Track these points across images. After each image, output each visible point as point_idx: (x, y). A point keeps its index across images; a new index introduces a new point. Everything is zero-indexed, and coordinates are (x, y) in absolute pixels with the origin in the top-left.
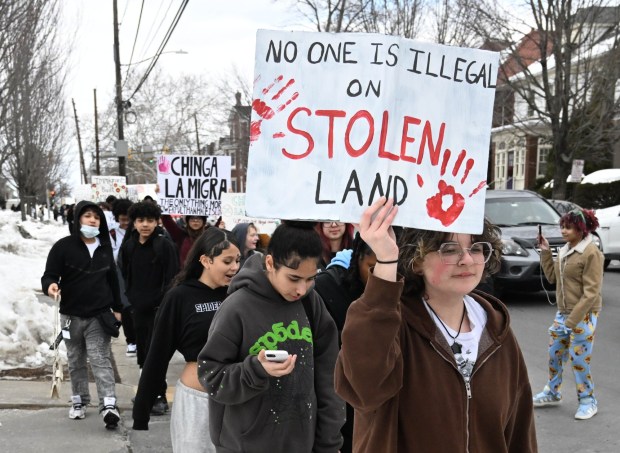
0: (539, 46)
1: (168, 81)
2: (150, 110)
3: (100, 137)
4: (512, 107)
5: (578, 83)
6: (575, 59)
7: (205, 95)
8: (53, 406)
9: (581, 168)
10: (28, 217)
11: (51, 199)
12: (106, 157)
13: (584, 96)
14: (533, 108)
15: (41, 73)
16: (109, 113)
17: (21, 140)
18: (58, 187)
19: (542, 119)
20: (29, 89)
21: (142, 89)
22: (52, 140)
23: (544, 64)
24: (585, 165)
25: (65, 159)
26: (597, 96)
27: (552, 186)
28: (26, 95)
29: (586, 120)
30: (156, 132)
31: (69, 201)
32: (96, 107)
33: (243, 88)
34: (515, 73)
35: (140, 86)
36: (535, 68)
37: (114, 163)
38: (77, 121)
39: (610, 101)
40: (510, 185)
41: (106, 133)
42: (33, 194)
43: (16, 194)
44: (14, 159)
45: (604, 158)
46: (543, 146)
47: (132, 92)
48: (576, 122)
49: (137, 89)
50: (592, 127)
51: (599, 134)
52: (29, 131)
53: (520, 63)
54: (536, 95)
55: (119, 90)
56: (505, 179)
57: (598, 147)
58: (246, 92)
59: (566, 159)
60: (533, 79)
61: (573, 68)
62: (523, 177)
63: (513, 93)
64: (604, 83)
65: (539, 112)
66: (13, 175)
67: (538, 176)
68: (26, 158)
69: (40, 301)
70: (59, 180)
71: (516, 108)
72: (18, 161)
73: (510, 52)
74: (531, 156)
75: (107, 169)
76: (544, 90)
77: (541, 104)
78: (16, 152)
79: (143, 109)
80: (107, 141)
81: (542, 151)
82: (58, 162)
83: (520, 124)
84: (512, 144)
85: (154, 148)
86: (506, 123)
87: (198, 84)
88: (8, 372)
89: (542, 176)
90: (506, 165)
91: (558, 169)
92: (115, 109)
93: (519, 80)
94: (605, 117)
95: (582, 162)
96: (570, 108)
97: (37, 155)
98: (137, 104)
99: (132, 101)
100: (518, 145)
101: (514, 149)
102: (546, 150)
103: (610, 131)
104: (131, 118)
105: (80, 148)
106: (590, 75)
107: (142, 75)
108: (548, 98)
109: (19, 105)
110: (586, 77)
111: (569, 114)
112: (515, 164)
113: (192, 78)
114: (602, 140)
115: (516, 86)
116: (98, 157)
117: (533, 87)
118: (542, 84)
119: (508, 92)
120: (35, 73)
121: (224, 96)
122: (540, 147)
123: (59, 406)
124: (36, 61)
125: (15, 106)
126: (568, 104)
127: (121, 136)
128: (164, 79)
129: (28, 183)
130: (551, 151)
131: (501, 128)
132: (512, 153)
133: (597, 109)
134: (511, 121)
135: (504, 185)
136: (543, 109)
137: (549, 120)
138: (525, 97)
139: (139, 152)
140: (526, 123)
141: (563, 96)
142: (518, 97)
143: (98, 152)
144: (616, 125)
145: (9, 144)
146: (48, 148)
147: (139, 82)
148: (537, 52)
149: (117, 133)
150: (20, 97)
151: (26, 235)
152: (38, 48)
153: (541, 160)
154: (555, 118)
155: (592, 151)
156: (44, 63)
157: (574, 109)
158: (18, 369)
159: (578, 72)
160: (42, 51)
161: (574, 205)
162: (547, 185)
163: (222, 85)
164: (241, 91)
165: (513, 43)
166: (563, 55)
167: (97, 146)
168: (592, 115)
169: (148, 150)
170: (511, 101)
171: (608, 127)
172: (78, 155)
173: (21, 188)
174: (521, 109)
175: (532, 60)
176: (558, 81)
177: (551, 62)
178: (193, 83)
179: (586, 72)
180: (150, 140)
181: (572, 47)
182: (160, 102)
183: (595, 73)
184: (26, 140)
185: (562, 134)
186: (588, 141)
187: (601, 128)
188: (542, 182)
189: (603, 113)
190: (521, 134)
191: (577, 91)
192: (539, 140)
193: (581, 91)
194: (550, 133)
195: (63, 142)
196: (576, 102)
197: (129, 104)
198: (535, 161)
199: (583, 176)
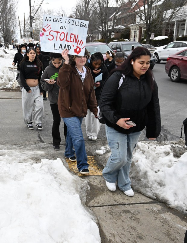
0: (143, 2)
1: (44, 11)
2: (39, 19)
3: (26, 26)
4: (136, 19)
5: (154, 12)
6: (153, 6)
7: (53, 15)
8: (13, 98)
9: (154, 35)
10: (6, 48)
11: (13, 43)
12: (27, 32)
13: (155, 16)
14: (141, 19)
15: (10, 8)
16: (28, 20)
17: (5, 27)
18: (14, 40)
19: (144, 22)
20: (7, 13)
21: (37, 13)
22: (13, 27)
23: (144, 7)
24: (155, 35)
25: (16, 32)
26: (158, 16)
27: (146, 40)
28: (6, 15)
29: (155, 22)
30: (40, 25)
31: (17, 44)
32: (24, 18)
33: (64, 13)
34: (137, 9)
35: (36, 12)
36: (142, 8)
37: (29, 34)
38: (19, 22)
39: (162, 17)
40: (134, 40)
41: (27, 25)
42: (8, 42)
43: (3, 42)
44: (3, 32)
45: (160, 33)
46: (144, 30)
47: (34, 14)
48: (153, 23)
49: (35, 13)
50: (157, 24)
51: (159, 26)
52: (7, 25)
53: (138, 7)
54: (142, 16)
55: (31, 13)
56: (133, 39)
57: (158, 30)
58: (65, 14)
59: (150, 33)
60: (141, 11)
61: (152, 8)
62: (138, 38)
63: (136, 15)
64: (161, 12)
65: (143, 20)
66: (2, 36)
67: (142, 38)
68: (6, 32)
69: (10, 70)
70: (15, 38)
71: (137, 19)
72: (4, 33)
73: (135, 3)
74: (140, 32)
75: (27, 35)
76: (144, 14)
77: (143, 18)
78: (3, 30)
79: (37, 19)
80: (27, 27)
81: (143, 31)
82: (14, 33)
83: (138, 24)
84: (135, 29)
85: (40, 29)
86: (134, 23)
87: (52, 12)
88: (1, 89)
89: (143, 38)
90: (133, 35)
91: (148, 36)
92: (30, 19)
93: (138, 11)
94: (160, 22)
95: (154, 34)
96: (151, 19)
97: (9, 31)
98: (35, 17)
99: (34, 16)
100: (137, 29)
101: (136, 30)
102: (144, 31)
103: (161, 25)
104: (34, 21)
105: (20, 29)
106: (157, 10)
107: (37, 9)
108: (145, 16)
109: (4, 17)
110: (156, 11)
111: (151, 21)
112: (136, 34)
113: (50, 10)
114: (159, 28)
115: (137, 13)
116: (25, 32)
117: (141, 13)
118: (144, 13)
119: (134, 15)
120: (8, 9)
121: (58, 15)
122: (143, 30)
123: (15, 98)
124: (8, 5)
125: (3, 18)
126: (151, 18)
127: (31, 26)
128: (43, 10)
129: (6, 39)
130: (146, 31)
131: (132, 25)
132: (135, 31)
133: (158, 19)
134: (135, 23)
135: (133, 40)
136: (144, 19)
137: (145, 22)
138: (139, 16)
139: (36, 31)
140: (139, 23)
141: (149, 16)
142: (137, 16)
143: (25, 30)
144: (163, 24)
145: (1, 28)
146: (12, 29)
147: (36, 11)
148: (143, 4)
149: (30, 25)
150: (4, 15)
151: (6, 53)
152: (9, 2)
153: (143, 33)
154: (147, 22)
155: (157, 31)
156: (11, 6)
157: (152, 19)
158: (4, 88)
159: (153, 9)
160: (10, 2)
161: (151, 46)
162: (144, 40)
163: (58, 12)
164: (63, 14)
165: (136, 1)
166: (150, 4)
167: (25, 29)
168: (157, 21)
169: (38, 30)
170: (135, 17)
171: (161, 24)
172: (20, 31)
173: (5, 40)
174: (138, 19)
175: (141, 6)
176: (148, 11)
177: (146, 6)
178: (50, 12)
179: (156, 9)
180: (39, 27)
181: (152, 2)
182: (42, 17)
183: (158, 10)
184: (6, 27)
185: (149, 26)
186: (156, 28)
187: (159, 25)
188: (143, 39)
189: (160, 21)
190: (138, 26)
191: (153, 14)
192: (143, 28)
193: (154, 14)
194: (146, 26)
195: (16, 28)
196: (153, 17)
197: (33, 17)
198: (141, 34)
199: (154, 38)
